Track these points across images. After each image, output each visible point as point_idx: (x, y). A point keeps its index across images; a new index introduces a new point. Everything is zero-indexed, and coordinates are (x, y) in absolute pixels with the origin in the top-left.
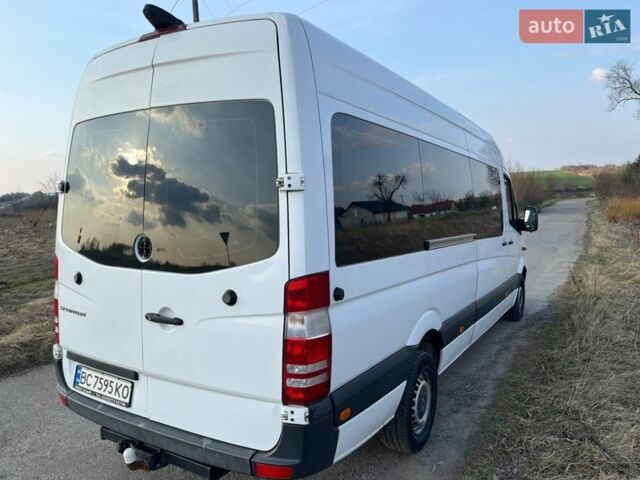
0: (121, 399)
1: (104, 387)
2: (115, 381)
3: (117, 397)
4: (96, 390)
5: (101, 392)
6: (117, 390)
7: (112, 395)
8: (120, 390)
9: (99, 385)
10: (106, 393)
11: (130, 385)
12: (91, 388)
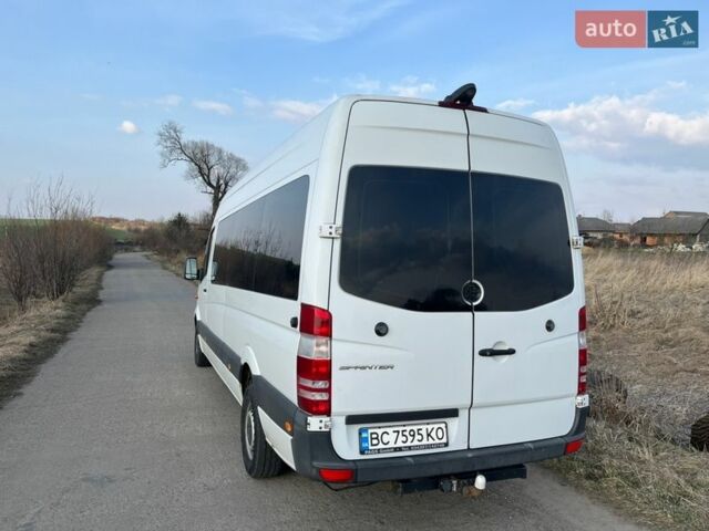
0: (437, 441)
1: (410, 438)
2: (424, 427)
3: (431, 441)
4: (400, 444)
5: (408, 444)
6: (429, 435)
7: (425, 442)
8: (433, 434)
9: (401, 438)
10: (416, 443)
11: (443, 426)
12: (392, 445)
